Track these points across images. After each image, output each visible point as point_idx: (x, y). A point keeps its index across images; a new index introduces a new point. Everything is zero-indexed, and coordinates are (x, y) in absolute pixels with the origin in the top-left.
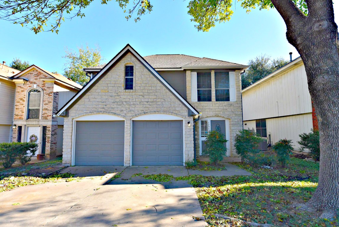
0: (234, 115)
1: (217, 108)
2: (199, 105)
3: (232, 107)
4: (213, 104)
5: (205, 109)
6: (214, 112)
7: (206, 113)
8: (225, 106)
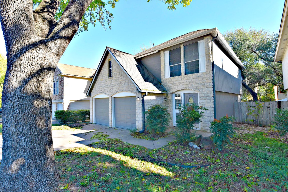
0: (202, 87)
1: (186, 81)
2: (170, 80)
3: (200, 79)
4: (182, 78)
5: (175, 83)
6: (183, 86)
7: (176, 87)
8: (193, 78)
